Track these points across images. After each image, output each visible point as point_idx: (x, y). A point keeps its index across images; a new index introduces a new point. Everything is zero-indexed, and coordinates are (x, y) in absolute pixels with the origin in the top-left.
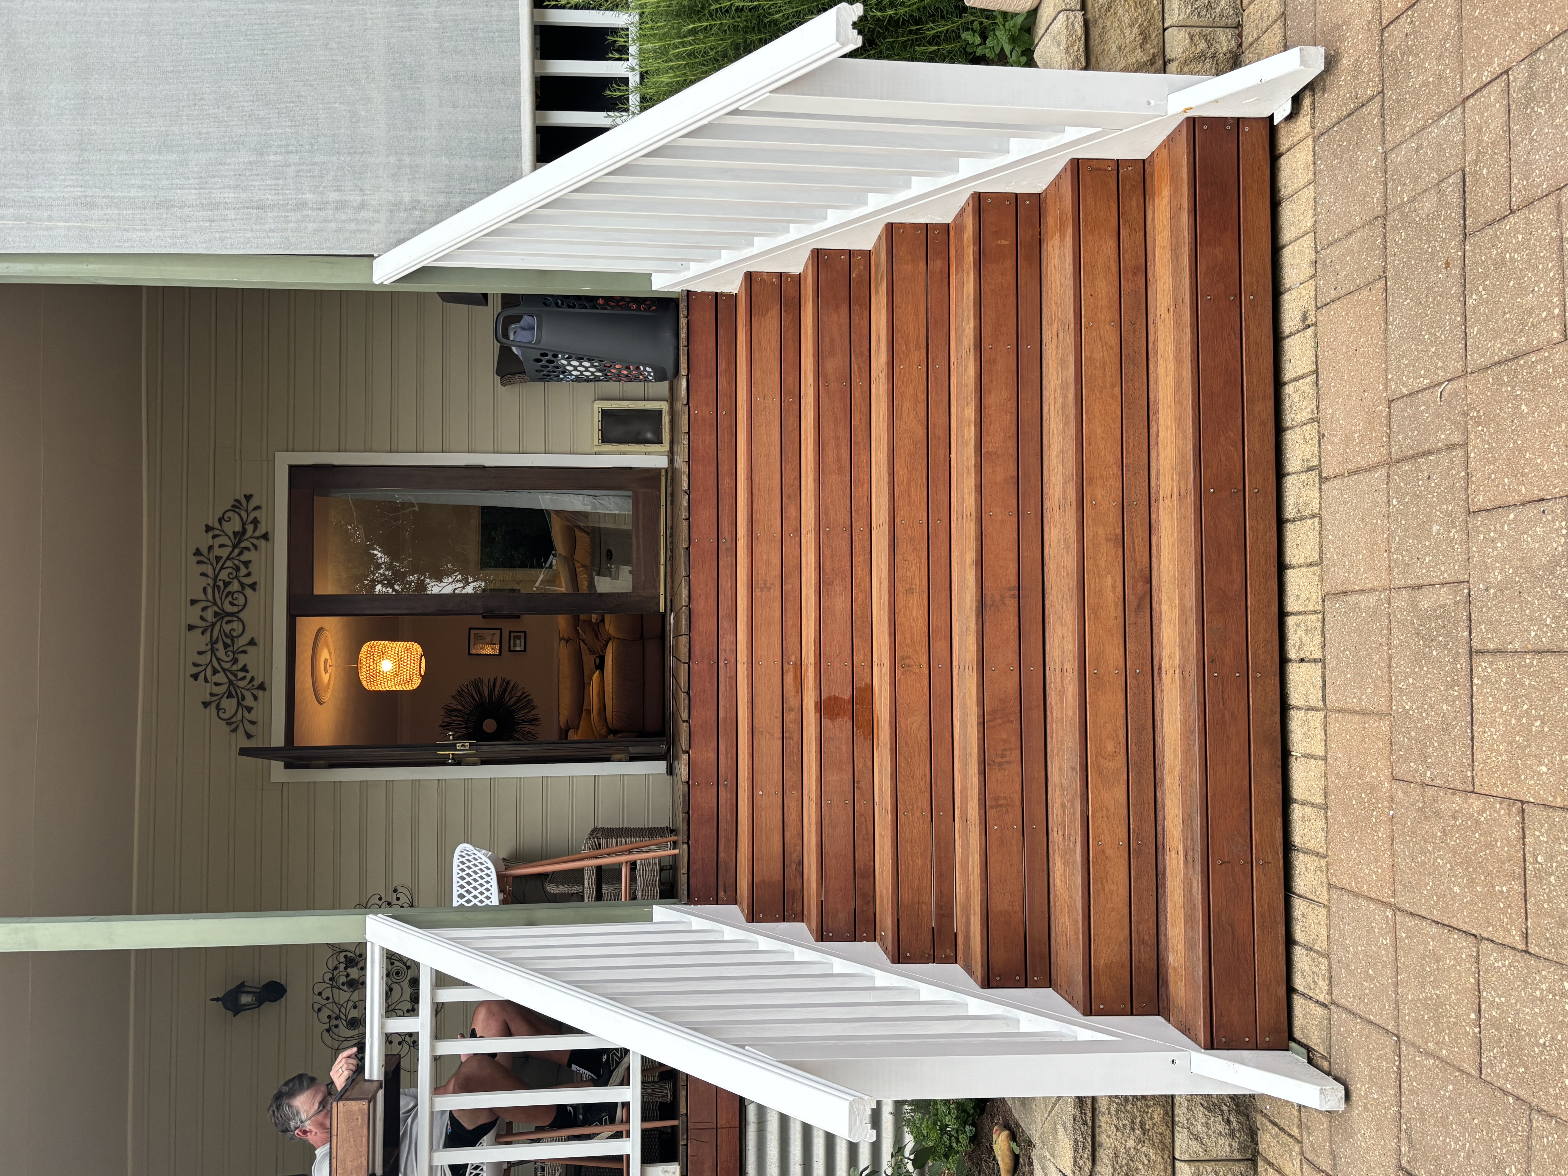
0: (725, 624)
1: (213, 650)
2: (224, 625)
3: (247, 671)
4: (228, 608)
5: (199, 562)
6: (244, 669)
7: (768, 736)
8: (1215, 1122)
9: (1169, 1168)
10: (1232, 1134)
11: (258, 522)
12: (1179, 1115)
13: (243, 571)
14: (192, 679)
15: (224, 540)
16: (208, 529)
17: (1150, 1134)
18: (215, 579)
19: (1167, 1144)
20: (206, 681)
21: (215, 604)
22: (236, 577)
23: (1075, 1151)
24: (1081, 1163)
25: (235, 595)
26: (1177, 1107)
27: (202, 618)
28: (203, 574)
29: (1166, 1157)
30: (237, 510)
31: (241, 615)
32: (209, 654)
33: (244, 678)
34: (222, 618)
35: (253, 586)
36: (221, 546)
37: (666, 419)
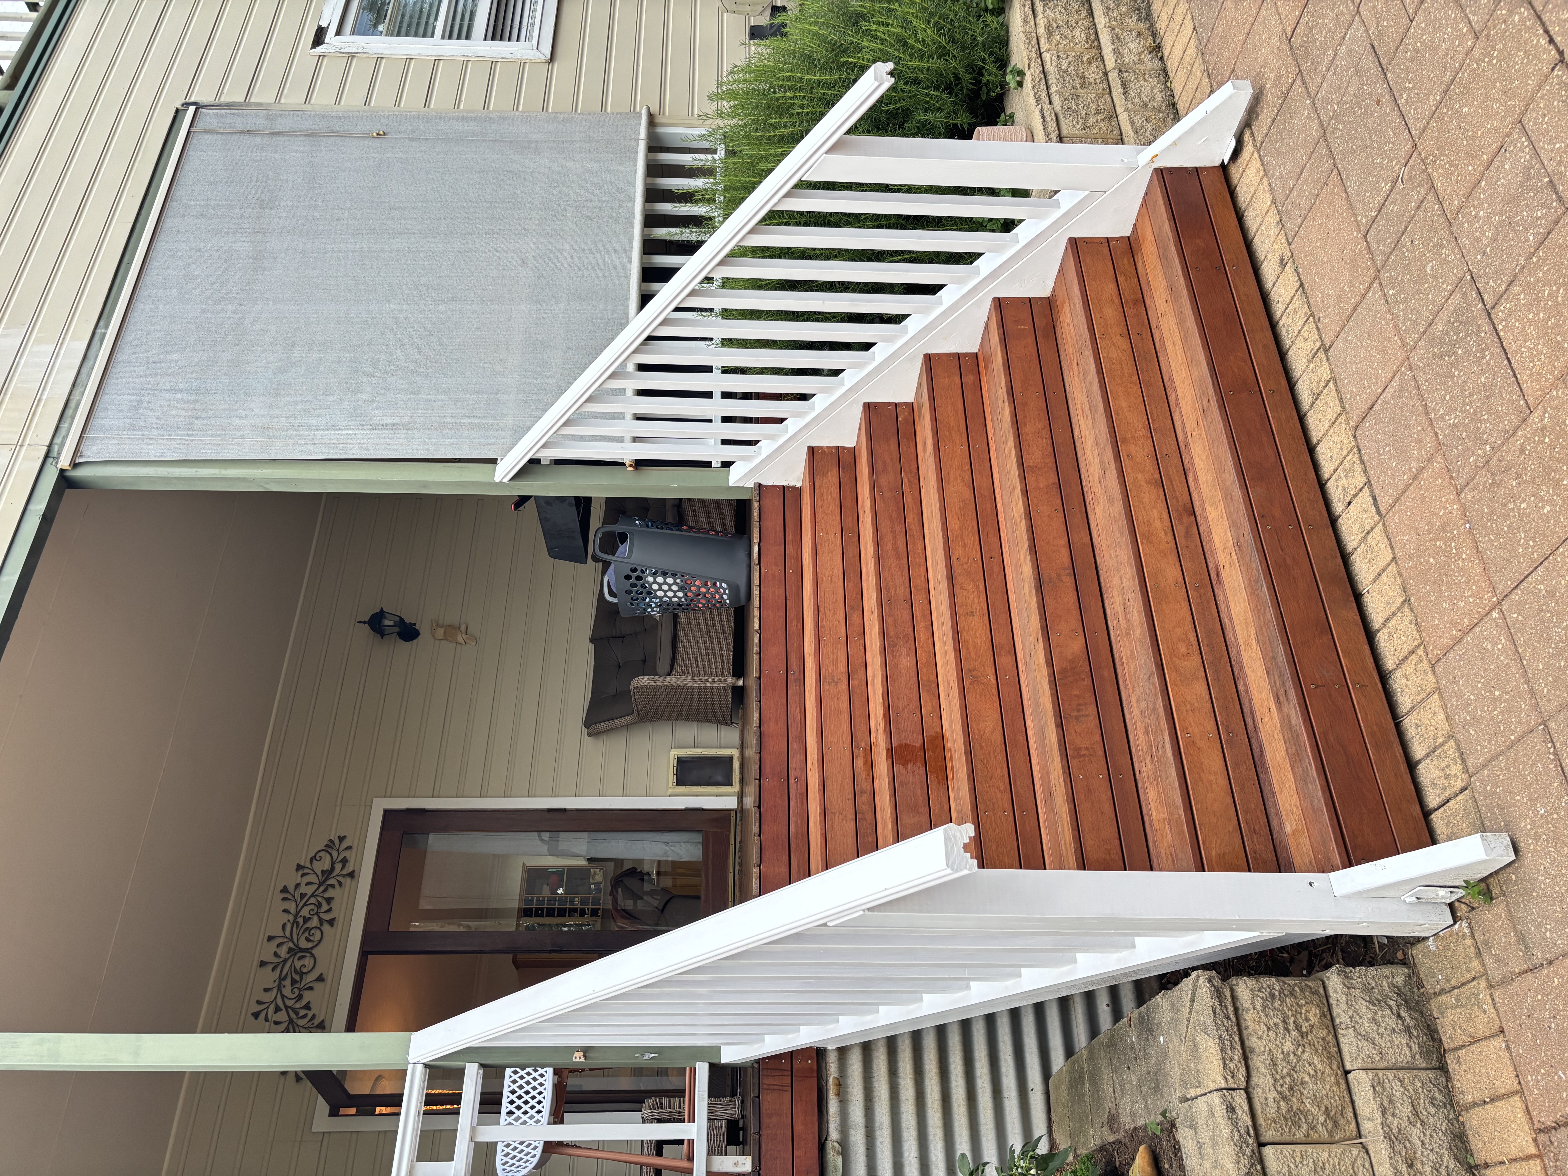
0: (794, 746)
1: (279, 988)
2: (296, 960)
3: (309, 1009)
4: (303, 944)
5: (284, 899)
6: (307, 1007)
7: (841, 817)
8: (1383, 1016)
9: (1342, 1082)
10: (1407, 1029)
11: (347, 861)
12: (1338, 1015)
13: (325, 907)
14: (252, 1018)
15: (312, 878)
16: (299, 867)
17: (1310, 1038)
18: (296, 916)
19: (1334, 1054)
20: (266, 1020)
21: (291, 940)
22: (317, 914)
23: (1222, 1050)
24: (1232, 1066)
25: (313, 931)
26: (1334, 1006)
27: (276, 954)
28: (286, 911)
29: (1335, 1067)
30: (330, 850)
31: (314, 952)
32: (275, 991)
33: (305, 1016)
34: (295, 954)
35: (331, 922)
36: (308, 884)
37: (736, 765)
